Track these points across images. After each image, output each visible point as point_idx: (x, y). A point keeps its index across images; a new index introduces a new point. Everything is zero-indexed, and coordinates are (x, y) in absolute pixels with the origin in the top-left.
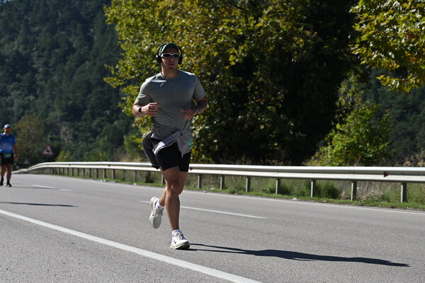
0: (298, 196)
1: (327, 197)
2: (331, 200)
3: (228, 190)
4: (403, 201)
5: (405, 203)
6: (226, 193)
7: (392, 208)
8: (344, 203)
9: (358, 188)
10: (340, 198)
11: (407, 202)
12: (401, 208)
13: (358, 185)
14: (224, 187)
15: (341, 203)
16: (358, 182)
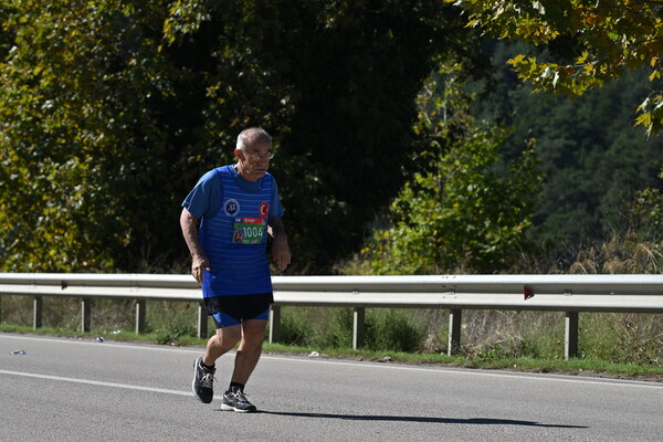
0: (322, 347)
1: (390, 348)
2: (401, 354)
3: (153, 336)
4: (570, 355)
5: (575, 361)
6: (151, 342)
7: (545, 371)
8: (431, 363)
9: (464, 326)
10: (421, 349)
11: (579, 356)
12: (565, 372)
13: (464, 319)
14: (144, 329)
15: (424, 362)
16: (465, 313)
